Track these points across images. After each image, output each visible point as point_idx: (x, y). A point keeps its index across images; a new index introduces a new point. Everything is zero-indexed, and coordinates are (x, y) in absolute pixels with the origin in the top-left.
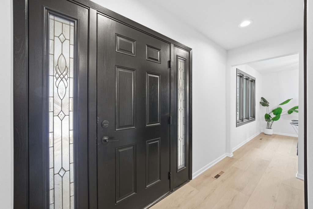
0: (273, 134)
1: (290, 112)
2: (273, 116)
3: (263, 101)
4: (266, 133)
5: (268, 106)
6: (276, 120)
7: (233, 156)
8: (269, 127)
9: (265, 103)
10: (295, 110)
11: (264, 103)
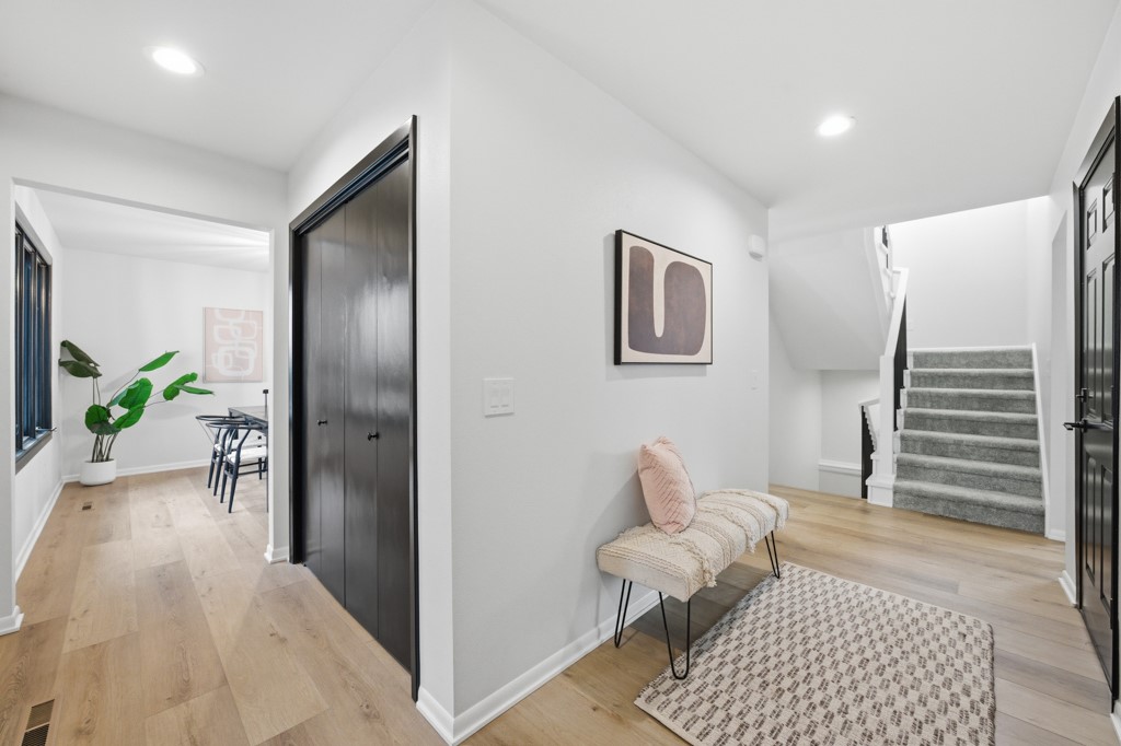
0: (117, 478)
1: (171, 393)
2: (118, 412)
3: (70, 358)
4: (87, 480)
5: (96, 375)
6: (126, 427)
7: (23, 622)
8: (100, 457)
9: (82, 363)
10: (187, 385)
11: (80, 365)
